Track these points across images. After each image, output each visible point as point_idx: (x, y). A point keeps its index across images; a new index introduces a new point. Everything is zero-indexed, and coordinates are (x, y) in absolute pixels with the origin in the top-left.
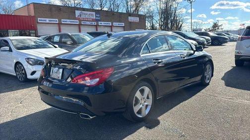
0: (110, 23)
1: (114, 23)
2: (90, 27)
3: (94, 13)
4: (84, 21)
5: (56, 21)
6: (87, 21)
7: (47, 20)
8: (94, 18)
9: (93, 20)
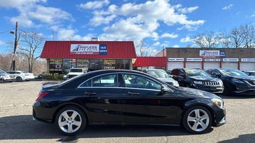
0: (238, 59)
1: (242, 59)
2: (212, 63)
3: (219, 51)
4: (207, 58)
5: (183, 59)
6: (211, 58)
7: (175, 59)
8: (219, 55)
9: (217, 57)
